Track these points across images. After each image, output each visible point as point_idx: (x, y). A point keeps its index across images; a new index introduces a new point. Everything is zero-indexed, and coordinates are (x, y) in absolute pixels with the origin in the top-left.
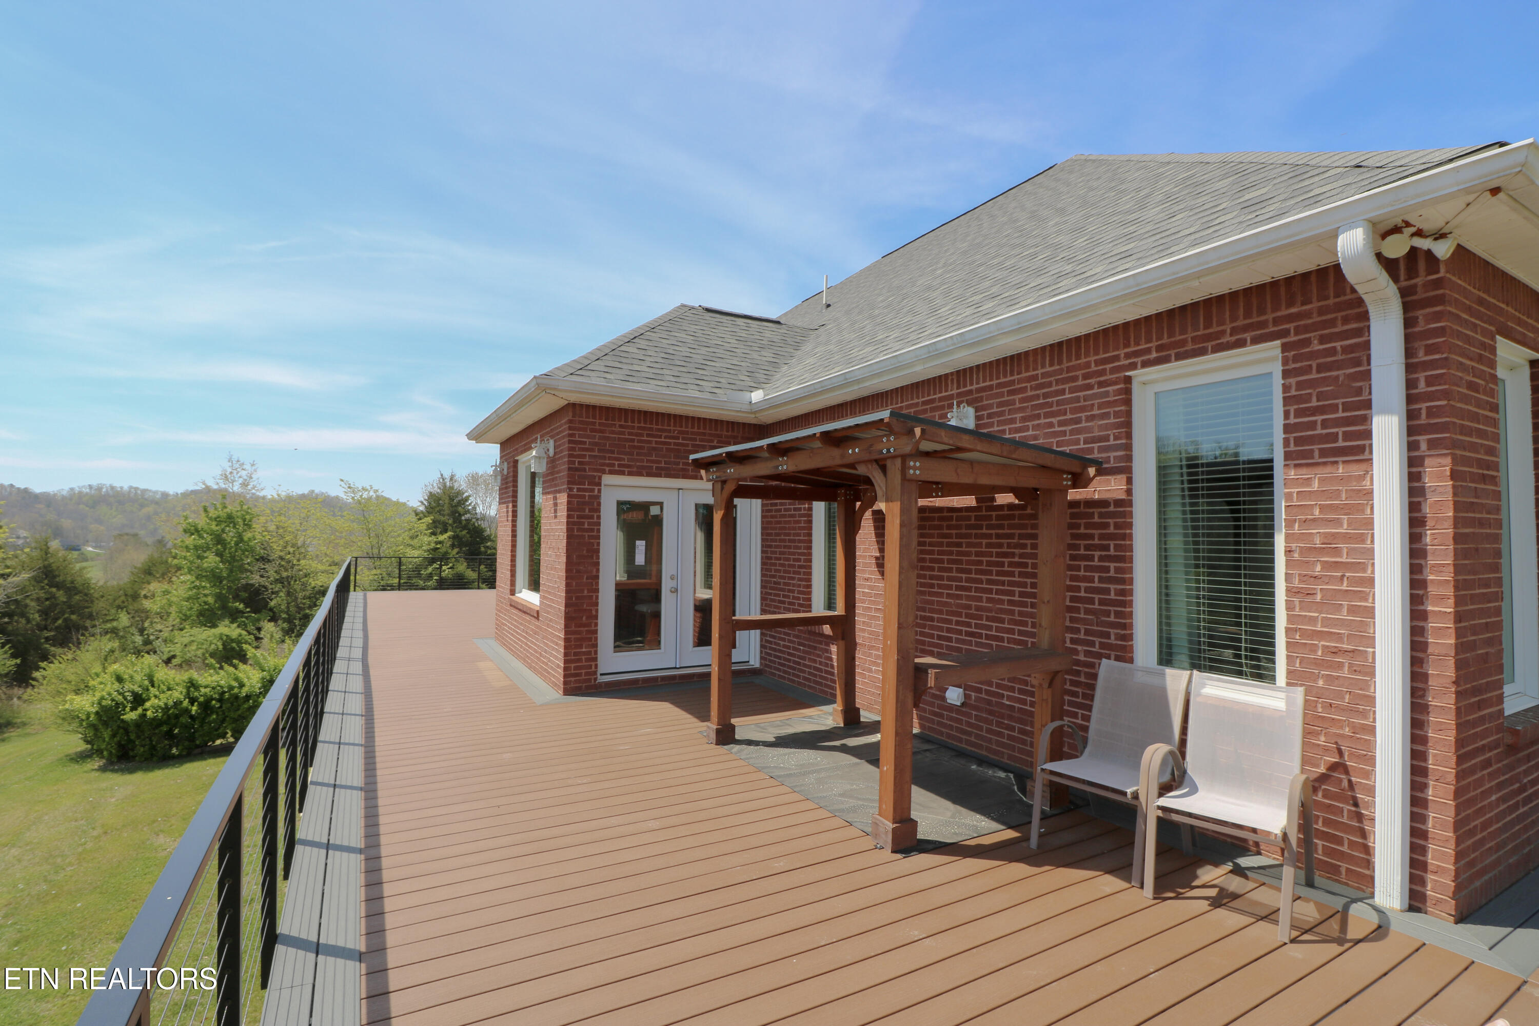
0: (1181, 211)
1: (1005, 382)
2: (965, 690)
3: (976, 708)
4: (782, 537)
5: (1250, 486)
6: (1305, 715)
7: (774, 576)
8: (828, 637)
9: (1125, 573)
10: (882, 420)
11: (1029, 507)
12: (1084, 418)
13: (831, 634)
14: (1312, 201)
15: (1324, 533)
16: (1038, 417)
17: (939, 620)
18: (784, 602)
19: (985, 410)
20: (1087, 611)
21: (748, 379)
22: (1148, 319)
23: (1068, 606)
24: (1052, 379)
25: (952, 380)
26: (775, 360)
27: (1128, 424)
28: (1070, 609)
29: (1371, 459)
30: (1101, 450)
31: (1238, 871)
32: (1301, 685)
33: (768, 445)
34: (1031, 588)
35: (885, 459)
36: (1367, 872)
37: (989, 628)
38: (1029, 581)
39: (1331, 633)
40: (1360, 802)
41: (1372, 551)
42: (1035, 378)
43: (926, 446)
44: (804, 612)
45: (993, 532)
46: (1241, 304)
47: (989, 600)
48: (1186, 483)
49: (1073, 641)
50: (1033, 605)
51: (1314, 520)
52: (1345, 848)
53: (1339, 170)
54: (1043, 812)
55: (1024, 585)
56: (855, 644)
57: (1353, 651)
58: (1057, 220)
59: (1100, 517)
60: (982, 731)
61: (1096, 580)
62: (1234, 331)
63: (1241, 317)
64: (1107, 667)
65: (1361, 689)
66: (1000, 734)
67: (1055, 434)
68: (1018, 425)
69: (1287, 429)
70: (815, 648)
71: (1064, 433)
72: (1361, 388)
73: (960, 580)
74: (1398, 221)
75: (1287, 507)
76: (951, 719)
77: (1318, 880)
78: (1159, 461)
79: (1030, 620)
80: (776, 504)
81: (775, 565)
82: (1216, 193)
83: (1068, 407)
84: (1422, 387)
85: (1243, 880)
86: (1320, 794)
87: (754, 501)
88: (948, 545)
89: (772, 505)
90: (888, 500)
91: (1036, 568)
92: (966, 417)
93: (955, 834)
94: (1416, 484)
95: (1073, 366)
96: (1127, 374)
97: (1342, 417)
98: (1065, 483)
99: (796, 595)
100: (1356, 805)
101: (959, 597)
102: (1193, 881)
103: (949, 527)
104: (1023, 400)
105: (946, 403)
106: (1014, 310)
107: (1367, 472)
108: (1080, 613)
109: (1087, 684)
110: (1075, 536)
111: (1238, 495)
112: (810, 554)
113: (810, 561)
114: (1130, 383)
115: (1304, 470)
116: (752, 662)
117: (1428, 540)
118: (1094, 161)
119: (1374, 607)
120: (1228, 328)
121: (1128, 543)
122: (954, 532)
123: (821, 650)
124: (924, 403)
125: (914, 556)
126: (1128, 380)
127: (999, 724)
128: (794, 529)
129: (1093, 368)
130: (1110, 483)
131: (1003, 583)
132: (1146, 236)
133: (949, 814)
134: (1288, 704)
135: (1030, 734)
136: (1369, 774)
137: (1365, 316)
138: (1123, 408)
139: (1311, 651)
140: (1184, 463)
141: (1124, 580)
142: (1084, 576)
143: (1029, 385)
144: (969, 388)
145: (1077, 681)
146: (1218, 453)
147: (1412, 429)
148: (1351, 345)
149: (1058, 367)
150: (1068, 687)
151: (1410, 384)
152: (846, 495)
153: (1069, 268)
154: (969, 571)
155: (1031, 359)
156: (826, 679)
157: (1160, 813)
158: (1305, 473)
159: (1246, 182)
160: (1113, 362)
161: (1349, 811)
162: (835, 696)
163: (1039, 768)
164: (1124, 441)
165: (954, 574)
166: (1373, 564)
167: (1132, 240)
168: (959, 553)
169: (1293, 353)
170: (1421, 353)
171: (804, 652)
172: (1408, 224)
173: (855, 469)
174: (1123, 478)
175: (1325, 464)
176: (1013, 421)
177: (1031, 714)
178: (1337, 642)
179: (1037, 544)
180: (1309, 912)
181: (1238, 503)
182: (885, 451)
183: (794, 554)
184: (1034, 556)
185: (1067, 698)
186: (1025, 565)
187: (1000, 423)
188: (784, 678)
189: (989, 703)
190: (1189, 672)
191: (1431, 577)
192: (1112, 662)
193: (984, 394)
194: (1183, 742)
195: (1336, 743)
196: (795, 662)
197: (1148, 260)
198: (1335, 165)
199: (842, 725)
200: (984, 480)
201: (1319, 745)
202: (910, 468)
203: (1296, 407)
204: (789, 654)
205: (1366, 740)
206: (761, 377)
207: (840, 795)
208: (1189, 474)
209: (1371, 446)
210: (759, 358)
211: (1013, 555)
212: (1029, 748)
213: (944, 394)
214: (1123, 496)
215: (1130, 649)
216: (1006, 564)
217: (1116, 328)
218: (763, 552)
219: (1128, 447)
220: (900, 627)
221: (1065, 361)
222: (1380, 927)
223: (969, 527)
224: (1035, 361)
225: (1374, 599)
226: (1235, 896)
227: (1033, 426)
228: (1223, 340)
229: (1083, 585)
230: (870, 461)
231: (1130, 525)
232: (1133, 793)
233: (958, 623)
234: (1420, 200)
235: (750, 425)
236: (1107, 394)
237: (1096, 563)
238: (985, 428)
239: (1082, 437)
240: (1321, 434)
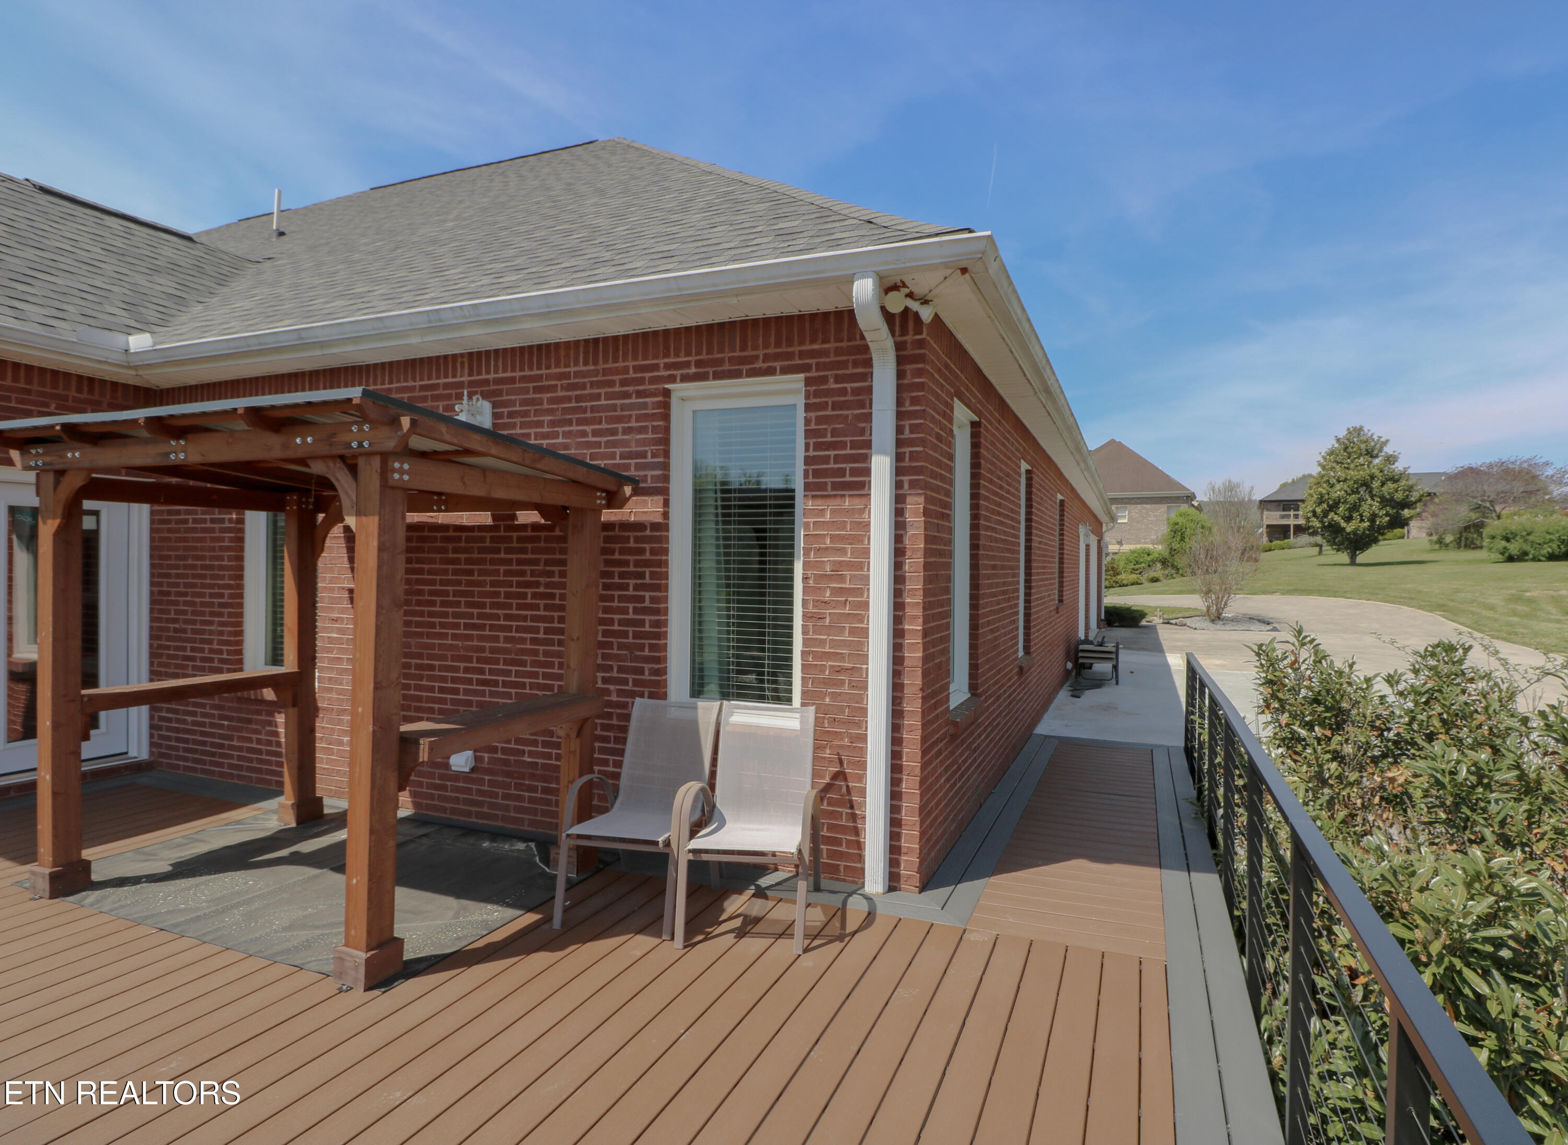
0: (722, 223)
1: (530, 376)
2: (475, 751)
3: (490, 772)
4: (190, 562)
5: (776, 514)
6: (815, 730)
7: (175, 621)
8: (271, 703)
9: (659, 603)
10: (349, 400)
11: (557, 529)
12: (620, 430)
13: (275, 699)
14: (834, 243)
15: (833, 561)
16: (570, 422)
17: (441, 668)
18: (193, 659)
19: (506, 407)
20: (621, 646)
21: (123, 313)
22: (688, 329)
23: (599, 642)
24: (586, 380)
25: (462, 363)
26: (179, 293)
27: (666, 441)
28: (602, 645)
29: (870, 495)
30: (638, 467)
31: (761, 894)
32: (813, 704)
33: (149, 420)
34: (559, 623)
35: (355, 457)
36: (859, 865)
37: (507, 673)
38: (556, 614)
39: (836, 653)
40: (855, 803)
41: (868, 577)
42: (566, 376)
43: (418, 443)
44: (230, 671)
45: (514, 556)
46: (773, 332)
47: (507, 640)
48: (719, 508)
49: (605, 680)
50: (561, 643)
51: (826, 549)
52: (843, 849)
53: (855, 221)
54: (568, 880)
55: (550, 619)
56: (316, 709)
57: (852, 669)
58: (596, 200)
59: (635, 542)
60: (497, 798)
61: (631, 611)
62: (767, 358)
63: (773, 345)
64: (640, 707)
65: (857, 703)
66: (519, 798)
67: (589, 445)
68: (546, 430)
69: (808, 460)
70: (250, 721)
71: (598, 445)
72: (864, 429)
73: (471, 616)
74: (897, 280)
75: (805, 535)
76: (456, 789)
77: (824, 883)
78: (695, 484)
79: (556, 660)
80: (178, 512)
81: (177, 603)
82: (754, 215)
83: (603, 414)
84: (907, 434)
85: (763, 901)
86: (825, 803)
87: (135, 506)
88: (455, 572)
89: (170, 512)
90: (359, 512)
91: (564, 600)
92: (481, 413)
93: (459, 938)
94: (900, 519)
95: (610, 369)
96: (666, 386)
97: (849, 454)
98: (598, 502)
99: (215, 647)
100: (852, 807)
101: (469, 638)
102: (720, 916)
103: (455, 551)
104: (551, 401)
105: (453, 392)
106: (544, 289)
107: (866, 506)
108: (613, 649)
109: (619, 726)
110: (608, 563)
111: (764, 522)
112: (241, 587)
113: (241, 596)
114: (669, 397)
115: (819, 502)
116: (133, 753)
117: (907, 568)
118: (637, 149)
119: (868, 628)
120: (761, 353)
121: (664, 570)
122: (463, 556)
123: (258, 722)
124: (422, 388)
125: (401, 589)
126: (667, 393)
127: (518, 786)
128: (212, 549)
129: (632, 374)
130: (647, 504)
131: (525, 618)
132: (689, 240)
133: (451, 914)
134: (802, 723)
135: (555, 792)
136: (861, 778)
137: (869, 363)
138: (661, 423)
139: (820, 671)
140: (718, 487)
141: (659, 610)
142: (618, 607)
143: (559, 383)
144: (484, 376)
145: (608, 725)
146: (743, 479)
147: (899, 471)
148: (858, 388)
149: (593, 368)
150: (598, 732)
151: (899, 430)
152: (299, 503)
153: (607, 255)
154: (482, 605)
155: (562, 352)
156: (269, 763)
157: (691, 857)
158: (820, 504)
159: (780, 211)
160: (652, 371)
161: (847, 813)
162: (281, 784)
163: (564, 835)
164: (661, 460)
165: (463, 610)
166: (868, 589)
167: (673, 241)
168: (469, 583)
169: (814, 388)
170: (907, 403)
171: (230, 728)
172: (904, 285)
173: (307, 466)
174: (660, 499)
175: (835, 496)
176: (539, 424)
177: (557, 768)
178: (840, 662)
179: (565, 571)
180: (817, 916)
181: (764, 530)
182: (354, 445)
183: (211, 586)
184: (563, 586)
185: (597, 745)
186: (552, 596)
187: (523, 425)
188: (194, 770)
189: (506, 762)
190: (719, 703)
191: (908, 600)
192: (646, 701)
193: (504, 387)
194: (713, 774)
195: (838, 754)
196: (213, 745)
197: (690, 265)
198: (852, 215)
199: (293, 825)
200: (500, 493)
201: (825, 758)
202: (394, 470)
203: (815, 440)
204: (203, 734)
205: (860, 748)
206: (151, 314)
207: (285, 929)
208: (723, 499)
209: (870, 482)
210: (149, 285)
211: (537, 584)
212: (554, 809)
213: (450, 380)
214: (659, 519)
215: (663, 684)
216: (529, 596)
217: (656, 333)
218: (152, 584)
219: (666, 466)
220: (378, 686)
221: (601, 361)
222: (869, 914)
223: (481, 550)
224: (567, 356)
225: (868, 621)
226: (757, 920)
227: (564, 432)
228: (757, 365)
229: (616, 617)
230: (333, 457)
231: (666, 551)
232: (664, 842)
233: (467, 670)
234: (915, 264)
235: (126, 386)
236: (644, 406)
237: (631, 592)
238: (504, 429)
239: (618, 451)
240: (833, 468)
